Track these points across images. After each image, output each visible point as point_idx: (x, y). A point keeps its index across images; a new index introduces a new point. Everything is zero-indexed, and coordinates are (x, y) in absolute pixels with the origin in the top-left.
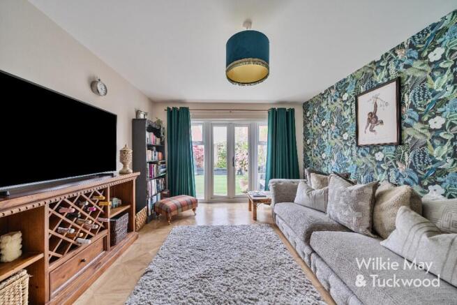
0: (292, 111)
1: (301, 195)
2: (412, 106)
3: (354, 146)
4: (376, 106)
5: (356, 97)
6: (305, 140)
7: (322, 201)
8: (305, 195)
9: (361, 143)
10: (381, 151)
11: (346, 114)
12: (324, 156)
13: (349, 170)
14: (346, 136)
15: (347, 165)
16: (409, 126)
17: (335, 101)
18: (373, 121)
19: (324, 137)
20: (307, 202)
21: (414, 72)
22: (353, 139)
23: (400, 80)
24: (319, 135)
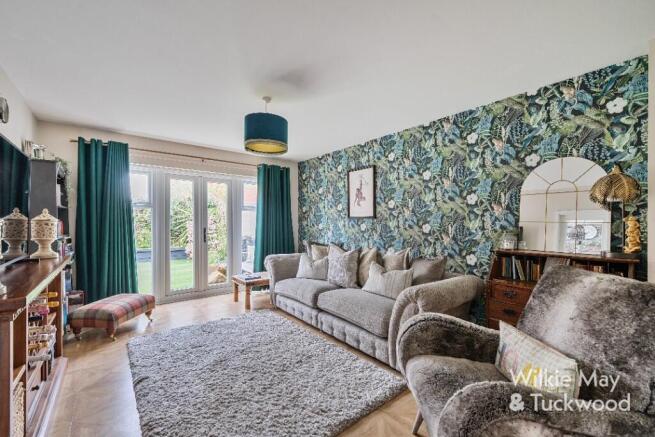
0: (288, 170)
1: (304, 267)
2: (381, 189)
3: (346, 217)
4: (361, 184)
5: (348, 172)
6: (300, 207)
7: (324, 270)
8: (308, 267)
9: (351, 216)
10: (364, 222)
12: (321, 226)
13: (342, 240)
16: (380, 204)
17: (331, 169)
18: (359, 196)
19: (321, 206)
20: (310, 274)
21: (382, 164)
22: (346, 211)
23: (375, 167)
24: (316, 203)
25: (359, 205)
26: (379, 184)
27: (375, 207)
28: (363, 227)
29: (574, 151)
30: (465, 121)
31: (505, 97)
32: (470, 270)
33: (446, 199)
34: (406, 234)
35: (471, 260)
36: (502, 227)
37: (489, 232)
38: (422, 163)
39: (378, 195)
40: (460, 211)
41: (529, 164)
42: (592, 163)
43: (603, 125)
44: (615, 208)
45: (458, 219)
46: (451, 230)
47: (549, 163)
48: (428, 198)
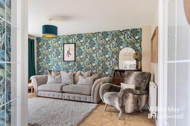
0: (34, 40)
2: (77, 52)
3: (62, 61)
4: (69, 49)
5: (64, 44)
6: (38, 56)
7: (59, 80)
9: (65, 60)
10: (71, 63)
11: (60, 49)
12: (49, 64)
14: (59, 57)
15: (60, 68)
16: (77, 57)
17: (55, 42)
18: (69, 53)
19: (50, 56)
21: (78, 43)
22: (62, 59)
23: (75, 44)
24: (47, 55)
25: (68, 56)
26: (77, 50)
27: (75, 58)
28: (70, 64)
29: (130, 46)
30: (105, 34)
31: (115, 30)
32: (107, 76)
33: (100, 56)
34: (87, 66)
35: (107, 73)
36: (115, 64)
37: (111, 65)
38: (92, 44)
39: (76, 54)
40: (104, 59)
41: (121, 48)
42: (133, 49)
43: (135, 41)
44: (137, 60)
45: (103, 62)
46: (101, 65)
47: (125, 48)
48: (94, 55)
